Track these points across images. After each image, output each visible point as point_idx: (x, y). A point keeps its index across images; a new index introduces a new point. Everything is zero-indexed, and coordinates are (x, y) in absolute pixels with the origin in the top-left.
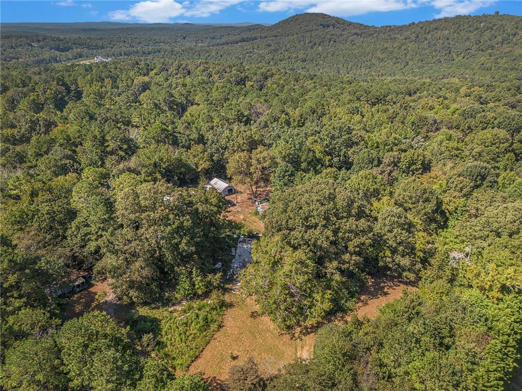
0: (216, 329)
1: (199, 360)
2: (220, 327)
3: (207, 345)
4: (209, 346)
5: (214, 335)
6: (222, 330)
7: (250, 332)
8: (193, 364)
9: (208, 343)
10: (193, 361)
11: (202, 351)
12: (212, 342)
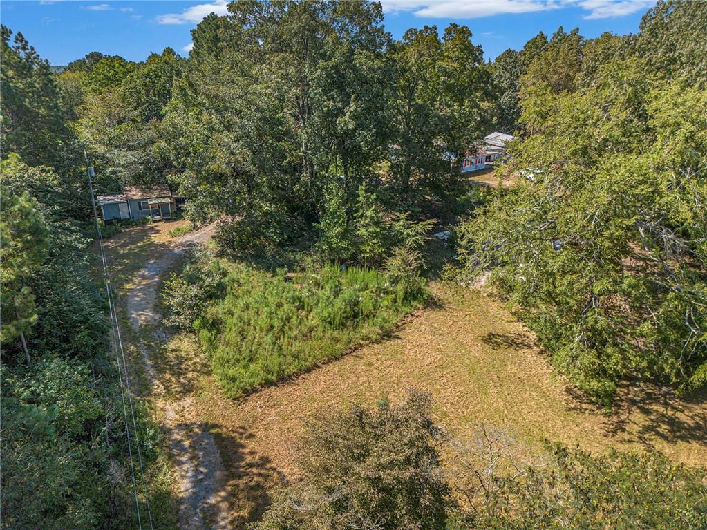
0: (374, 337)
1: (288, 389)
2: (387, 335)
3: (329, 361)
4: (335, 367)
5: (361, 346)
6: (391, 344)
7: (473, 372)
8: (265, 391)
9: (337, 359)
10: (268, 384)
11: (308, 370)
12: (349, 361)
